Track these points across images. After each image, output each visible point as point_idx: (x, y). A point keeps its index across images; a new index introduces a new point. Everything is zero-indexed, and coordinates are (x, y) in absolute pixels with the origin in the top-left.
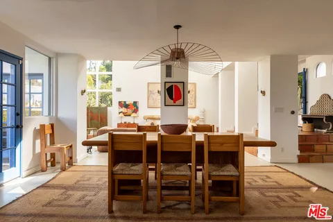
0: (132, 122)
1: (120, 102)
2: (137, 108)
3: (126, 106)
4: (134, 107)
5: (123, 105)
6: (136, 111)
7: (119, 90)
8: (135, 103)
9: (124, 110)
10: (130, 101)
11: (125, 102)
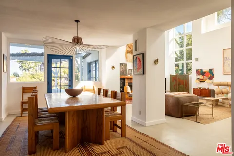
0: (207, 88)
1: (197, 70)
2: (213, 75)
3: (203, 73)
4: (210, 74)
5: (200, 72)
6: (211, 78)
7: (197, 60)
8: (211, 70)
9: (201, 77)
10: (206, 69)
11: (202, 70)
